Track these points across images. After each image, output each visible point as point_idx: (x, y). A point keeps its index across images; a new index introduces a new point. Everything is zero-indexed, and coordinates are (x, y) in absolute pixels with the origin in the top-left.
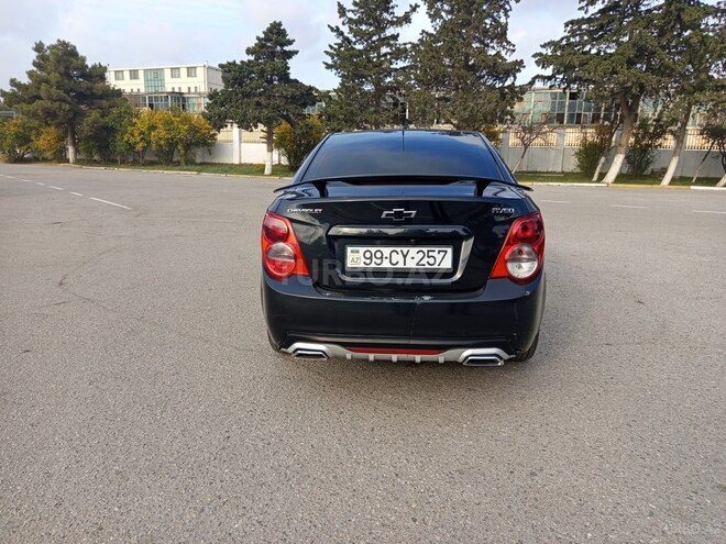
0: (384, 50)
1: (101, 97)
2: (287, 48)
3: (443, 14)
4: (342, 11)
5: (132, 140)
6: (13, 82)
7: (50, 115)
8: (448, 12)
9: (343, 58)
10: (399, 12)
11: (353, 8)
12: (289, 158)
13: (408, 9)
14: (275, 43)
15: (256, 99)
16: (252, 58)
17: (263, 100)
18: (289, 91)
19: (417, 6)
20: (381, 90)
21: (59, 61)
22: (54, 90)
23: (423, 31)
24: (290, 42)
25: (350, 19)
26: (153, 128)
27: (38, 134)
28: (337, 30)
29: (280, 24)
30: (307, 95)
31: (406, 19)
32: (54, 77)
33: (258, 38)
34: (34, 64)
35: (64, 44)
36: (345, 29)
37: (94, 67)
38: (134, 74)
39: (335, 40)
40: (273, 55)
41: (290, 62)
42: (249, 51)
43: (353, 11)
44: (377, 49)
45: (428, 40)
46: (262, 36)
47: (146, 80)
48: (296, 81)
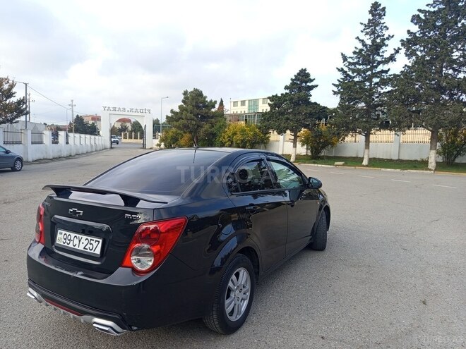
1: (212, 117)
2: (308, 84)
3: (418, 53)
4: (345, 58)
5: (224, 141)
6: (172, 111)
7: (186, 127)
8: (421, 51)
9: (347, 89)
10: (387, 55)
11: (352, 55)
13: (393, 52)
14: (302, 81)
15: (286, 116)
16: (288, 91)
17: (291, 117)
18: (309, 109)
19: (399, 49)
20: (371, 107)
21: (193, 99)
22: (189, 114)
23: (406, 65)
24: (312, 81)
25: (349, 62)
26: (235, 134)
27: (182, 137)
28: (342, 70)
29: (305, 70)
30: (321, 112)
31: (392, 58)
32: (190, 107)
33: (292, 79)
34: (183, 101)
35: (196, 90)
36: (346, 69)
38: (243, 103)
39: (340, 76)
40: (300, 89)
41: (312, 92)
42: (286, 88)
43: (352, 58)
44: (370, 80)
45: (406, 74)
46: (294, 78)
47: (249, 106)
48: (315, 103)
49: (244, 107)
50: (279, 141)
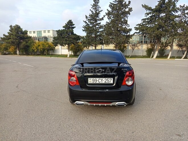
0: (97, 26)
1: (26, 38)
2: (73, 26)
3: (112, 18)
4: (87, 17)
5: (34, 49)
6: (4, 35)
7: (13, 42)
8: (113, 17)
9: (87, 28)
10: (101, 17)
12: (74, 53)
13: (103, 16)
14: (70, 25)
15: (65, 39)
16: (64, 29)
17: (67, 39)
18: (74, 37)
19: (105, 15)
20: (96, 36)
21: (16, 30)
22: (14, 37)
23: (107, 22)
24: (74, 25)
25: (88, 19)
26: (39, 46)
27: (10, 48)
29: (71, 20)
30: (78, 38)
31: (102, 19)
32: (14, 33)
33: (66, 24)
34: (10, 30)
35: (17, 26)
36: (87, 22)
37: (25, 31)
38: (34, 32)
39: (85, 24)
40: (69, 28)
41: (74, 29)
42: (63, 27)
43: (89, 17)
44: (95, 26)
45: (108, 24)
46: (67, 23)
47: (37, 34)
48: (75, 34)
49: (34, 34)
50: (59, 49)
